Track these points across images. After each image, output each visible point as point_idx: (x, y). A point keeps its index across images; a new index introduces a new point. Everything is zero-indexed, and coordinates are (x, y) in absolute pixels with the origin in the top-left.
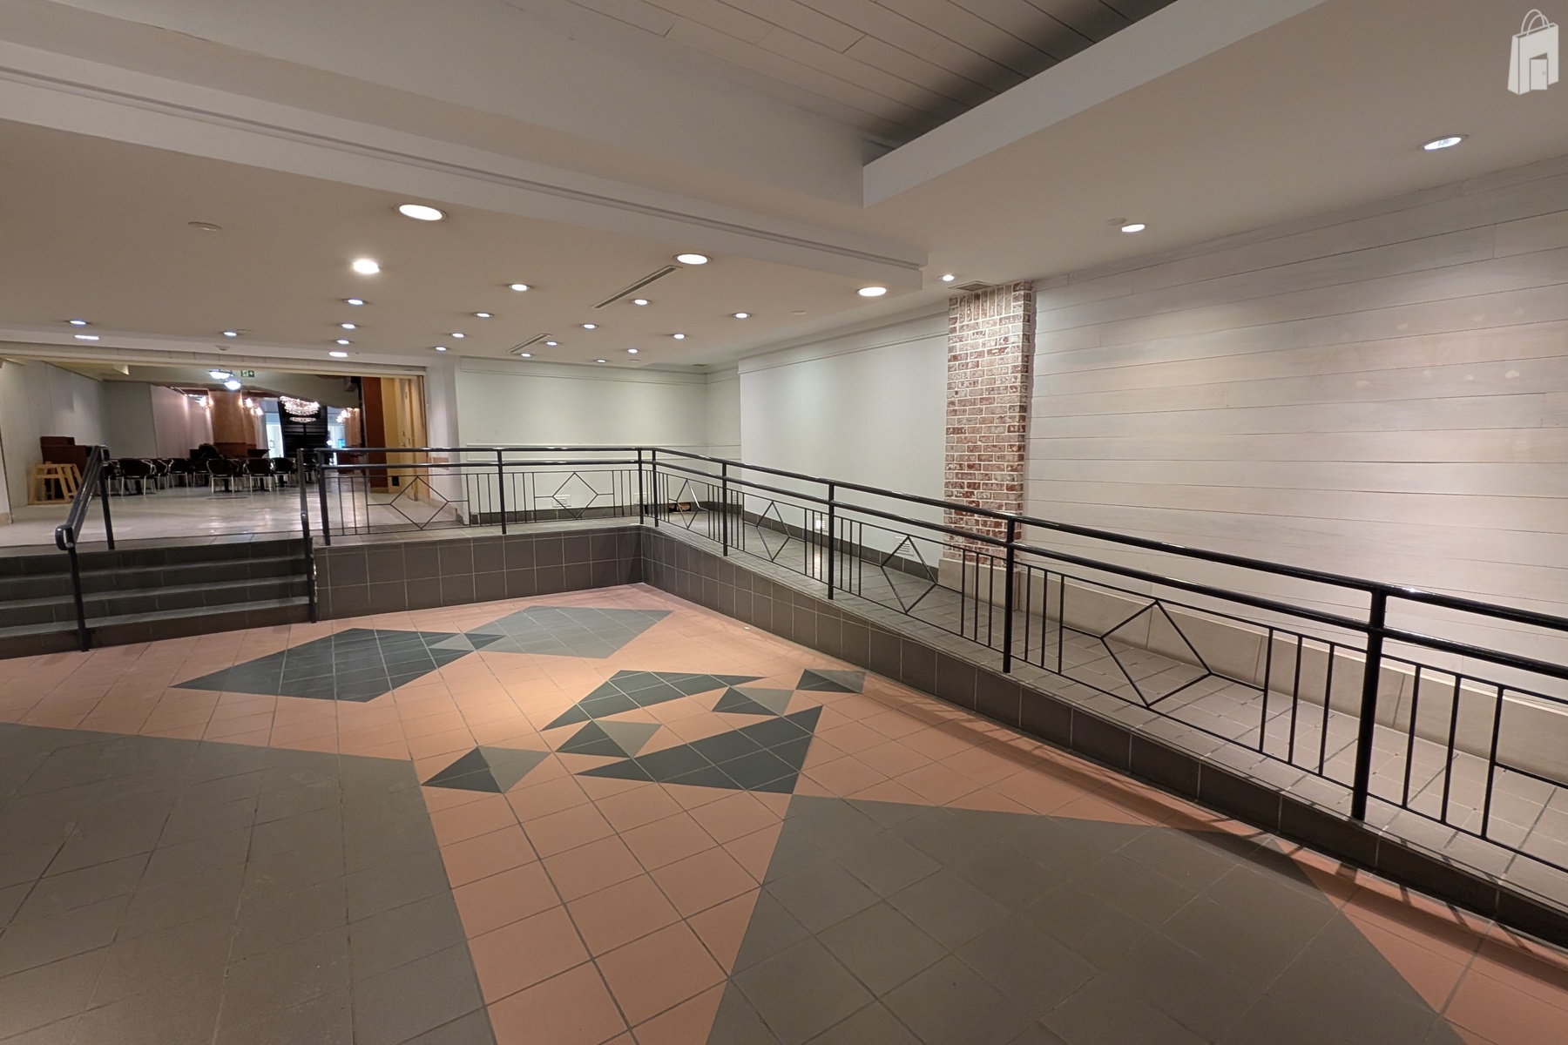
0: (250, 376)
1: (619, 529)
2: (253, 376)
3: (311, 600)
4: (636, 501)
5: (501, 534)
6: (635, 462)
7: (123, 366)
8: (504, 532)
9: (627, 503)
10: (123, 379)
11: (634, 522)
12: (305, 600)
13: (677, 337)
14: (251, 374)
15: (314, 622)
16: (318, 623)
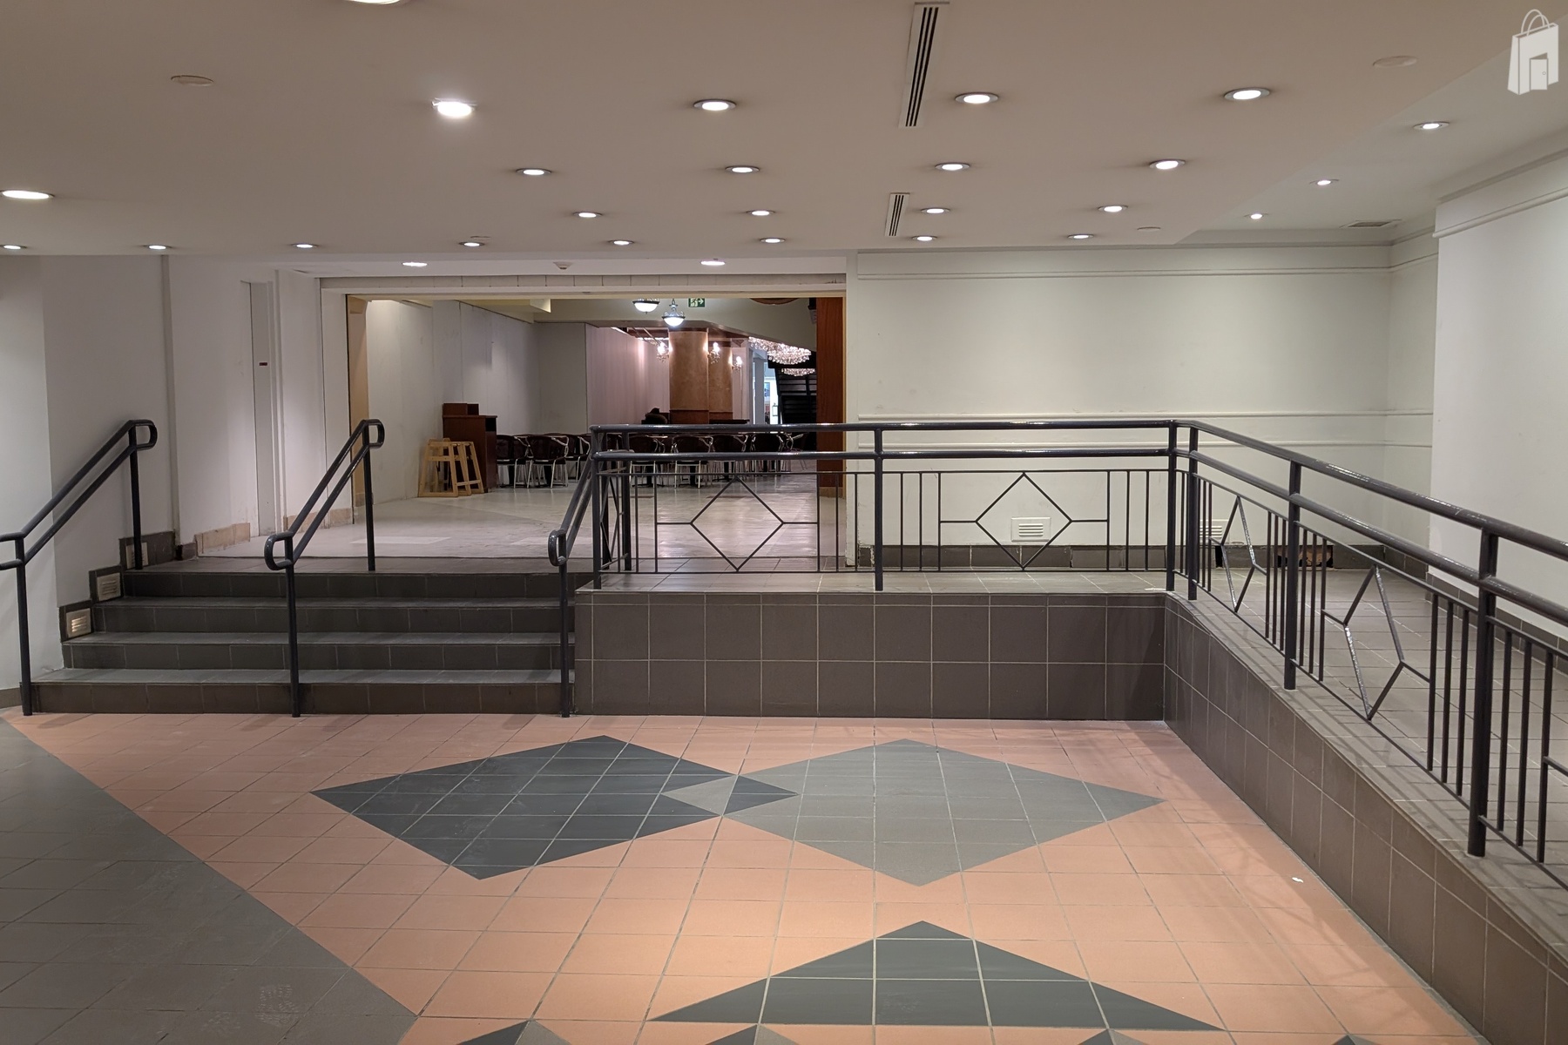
0: (699, 305)
1: (1114, 598)
2: (703, 305)
3: (565, 677)
4: (1159, 538)
5: (873, 589)
6: (1161, 453)
7: (543, 301)
8: (879, 585)
9: (1137, 540)
10: (544, 319)
11: (1153, 584)
12: (555, 677)
13: (1163, 166)
14: (702, 301)
15: (566, 715)
16: (572, 718)
